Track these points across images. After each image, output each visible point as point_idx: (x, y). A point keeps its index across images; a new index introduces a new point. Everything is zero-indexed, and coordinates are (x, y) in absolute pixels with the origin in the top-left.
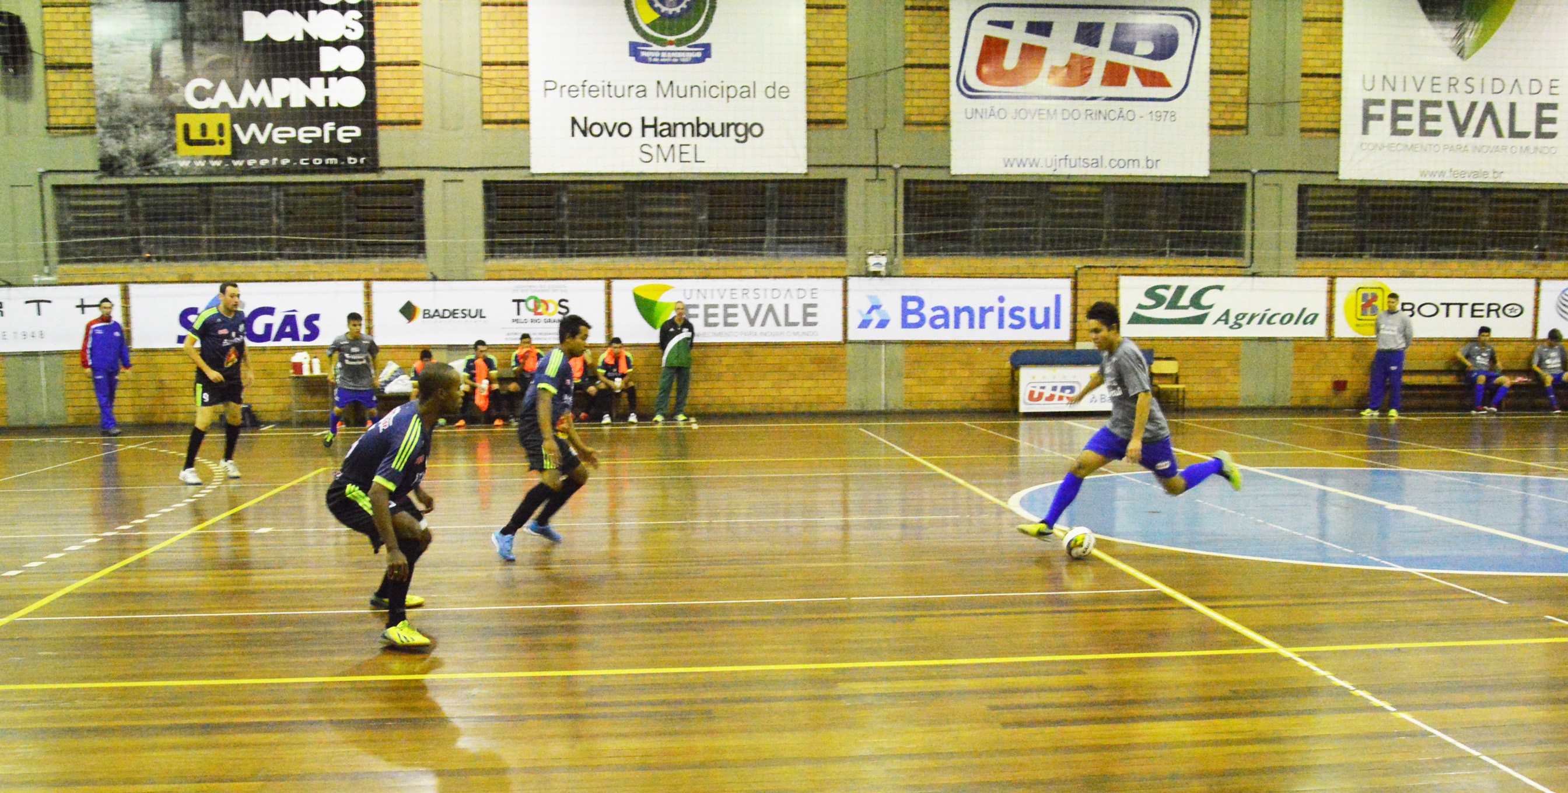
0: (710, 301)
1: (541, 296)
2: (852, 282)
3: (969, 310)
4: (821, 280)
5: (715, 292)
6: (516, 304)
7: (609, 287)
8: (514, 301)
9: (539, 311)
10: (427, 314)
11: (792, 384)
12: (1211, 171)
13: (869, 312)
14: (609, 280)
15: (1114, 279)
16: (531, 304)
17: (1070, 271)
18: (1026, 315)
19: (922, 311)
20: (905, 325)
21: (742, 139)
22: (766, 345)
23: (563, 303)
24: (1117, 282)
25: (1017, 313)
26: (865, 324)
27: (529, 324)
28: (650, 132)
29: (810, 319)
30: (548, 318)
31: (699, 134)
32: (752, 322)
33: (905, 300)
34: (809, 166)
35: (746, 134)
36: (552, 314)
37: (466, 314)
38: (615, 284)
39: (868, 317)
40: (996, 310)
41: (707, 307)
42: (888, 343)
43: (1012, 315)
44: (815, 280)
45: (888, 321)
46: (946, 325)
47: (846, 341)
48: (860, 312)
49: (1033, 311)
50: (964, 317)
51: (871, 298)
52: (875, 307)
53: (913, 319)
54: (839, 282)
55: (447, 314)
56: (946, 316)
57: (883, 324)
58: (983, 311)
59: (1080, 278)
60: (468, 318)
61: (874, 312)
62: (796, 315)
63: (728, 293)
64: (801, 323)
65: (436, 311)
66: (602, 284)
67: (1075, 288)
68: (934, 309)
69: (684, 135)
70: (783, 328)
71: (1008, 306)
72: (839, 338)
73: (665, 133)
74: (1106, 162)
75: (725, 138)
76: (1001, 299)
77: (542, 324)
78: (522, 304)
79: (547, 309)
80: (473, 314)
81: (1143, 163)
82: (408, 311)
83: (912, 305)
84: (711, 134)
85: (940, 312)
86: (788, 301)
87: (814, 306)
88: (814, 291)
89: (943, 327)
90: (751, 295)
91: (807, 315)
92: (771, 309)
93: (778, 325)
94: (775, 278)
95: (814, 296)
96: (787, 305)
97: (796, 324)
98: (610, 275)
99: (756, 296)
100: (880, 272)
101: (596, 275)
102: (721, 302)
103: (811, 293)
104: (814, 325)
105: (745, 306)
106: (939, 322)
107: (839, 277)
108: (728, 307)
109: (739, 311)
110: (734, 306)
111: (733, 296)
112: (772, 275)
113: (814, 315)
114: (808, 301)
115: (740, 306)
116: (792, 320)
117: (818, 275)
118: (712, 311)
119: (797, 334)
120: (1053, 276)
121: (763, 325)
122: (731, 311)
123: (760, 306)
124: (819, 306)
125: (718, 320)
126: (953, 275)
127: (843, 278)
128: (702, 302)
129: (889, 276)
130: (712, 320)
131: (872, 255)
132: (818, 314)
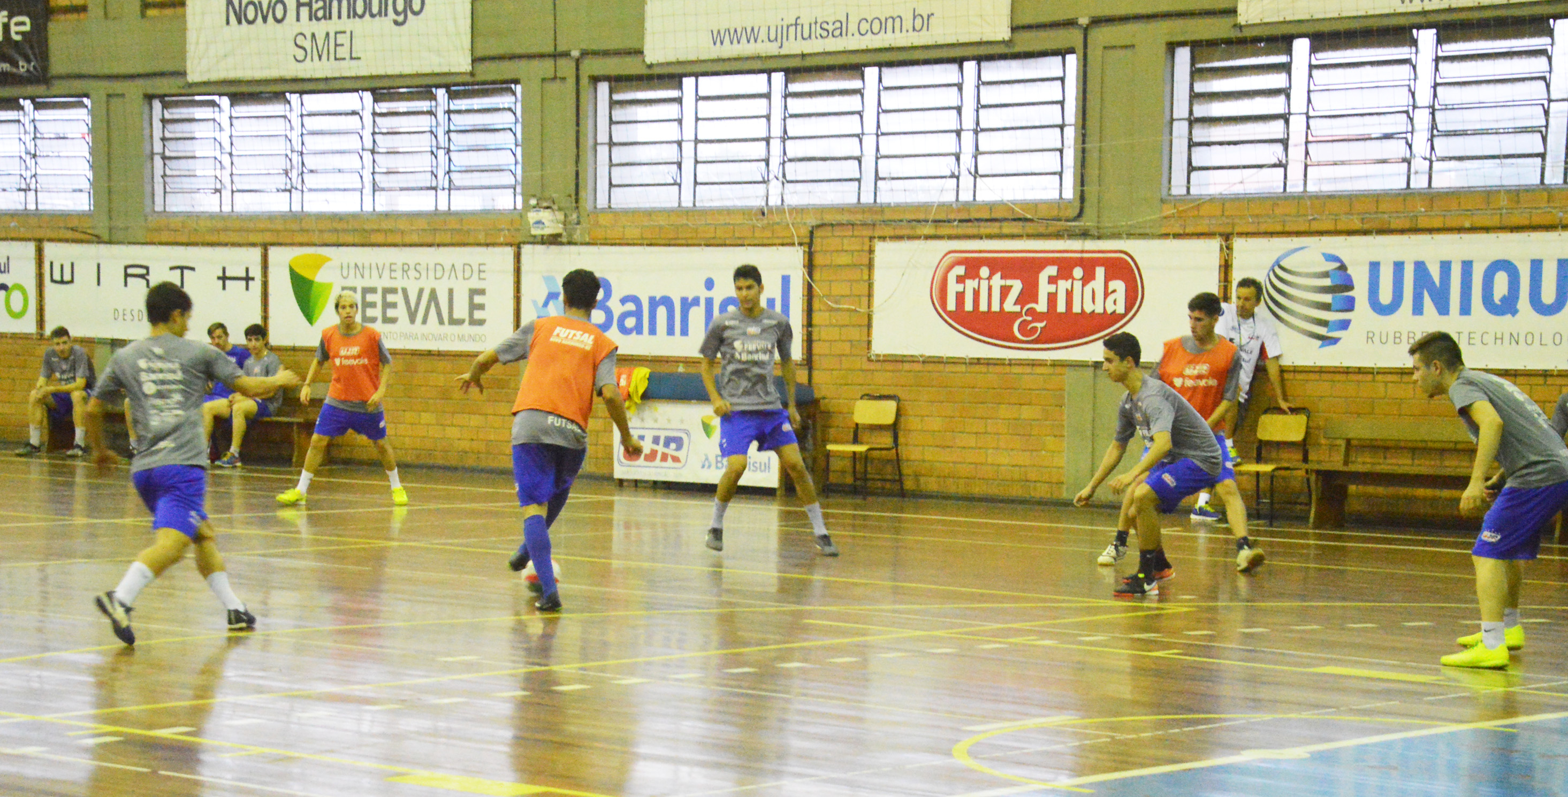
0: (368, 283)
2: (526, 250)
3: (667, 302)
4: (491, 249)
5: (374, 268)
7: (266, 257)
11: (459, 419)
12: (1014, 29)
13: (546, 304)
14: (265, 247)
15: (866, 248)
17: (805, 232)
19: (609, 304)
21: (401, 18)
22: (429, 353)
24: (871, 251)
28: (304, 11)
29: (478, 315)
31: (355, 14)
32: (412, 318)
34: (474, 61)
35: (405, 11)
38: (273, 252)
39: (543, 313)
40: (703, 302)
41: (366, 290)
44: (483, 250)
46: (638, 329)
48: (535, 302)
50: (662, 312)
51: (548, 280)
52: (553, 296)
54: (510, 252)
56: (638, 314)
58: (687, 304)
59: (817, 246)
61: (551, 303)
62: (461, 311)
63: (387, 269)
64: (467, 322)
66: (259, 253)
67: (810, 266)
68: (624, 301)
69: (340, 17)
70: (448, 329)
71: (718, 296)
73: (320, 14)
74: (853, 27)
75: (383, 18)
76: (709, 284)
81: (908, 24)
84: (367, 15)
85: (631, 306)
86: (452, 284)
87: (482, 292)
88: (482, 268)
89: (635, 332)
90: (412, 273)
91: (473, 307)
92: (433, 296)
93: (441, 322)
94: (439, 245)
95: (482, 275)
96: (451, 292)
97: (460, 322)
98: (268, 238)
99: (418, 275)
100: (559, 235)
101: (253, 238)
102: (380, 284)
103: (480, 271)
104: (481, 322)
105: (405, 291)
106: (630, 322)
107: (511, 245)
108: (387, 291)
109: (398, 298)
110: (393, 291)
111: (393, 275)
112: (438, 240)
113: (481, 307)
114: (475, 284)
115: (400, 291)
116: (456, 316)
117: (488, 241)
118: (370, 298)
119: (461, 338)
120: (780, 241)
121: (424, 321)
122: (390, 298)
123: (421, 291)
124: (487, 292)
125: (377, 312)
126: (649, 242)
127: (516, 247)
128: (359, 283)
129: (570, 243)
130: (370, 312)
131: (534, 207)
132: (487, 307)
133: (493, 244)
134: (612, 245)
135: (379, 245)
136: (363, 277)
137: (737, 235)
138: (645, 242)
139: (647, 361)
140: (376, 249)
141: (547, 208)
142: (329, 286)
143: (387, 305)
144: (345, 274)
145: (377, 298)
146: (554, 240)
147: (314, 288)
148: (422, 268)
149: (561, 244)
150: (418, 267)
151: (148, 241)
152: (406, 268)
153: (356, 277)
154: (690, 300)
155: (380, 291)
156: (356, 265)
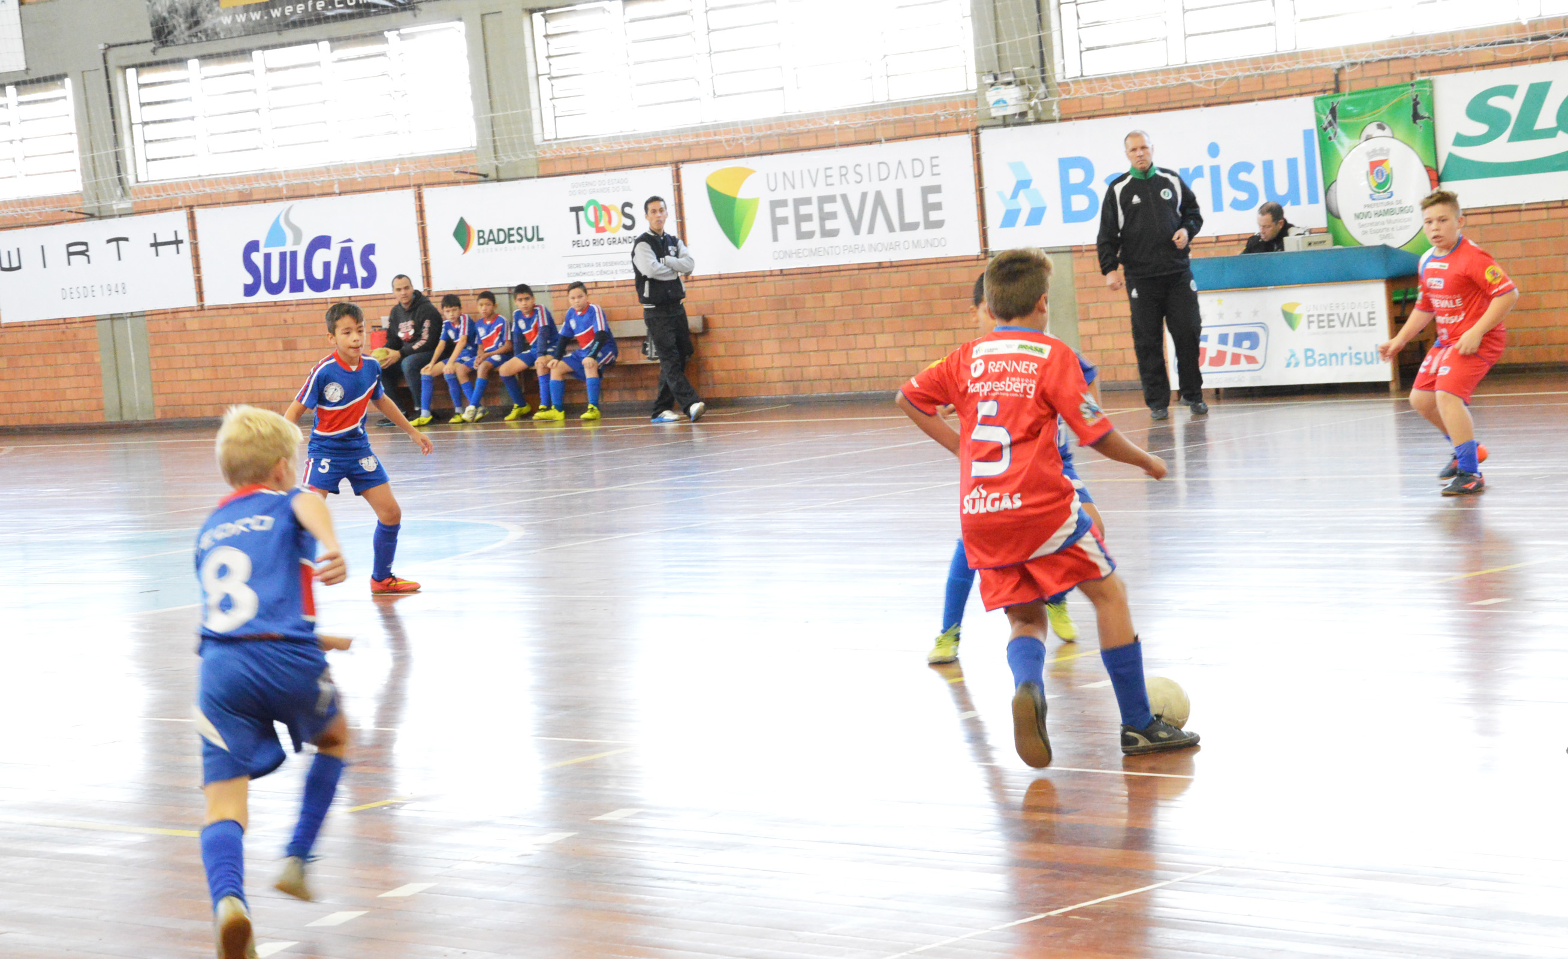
0: (800, 194)
1: (603, 200)
2: (985, 135)
4: (943, 139)
5: (806, 175)
6: (574, 213)
7: (678, 176)
8: (572, 209)
9: (601, 225)
11: (920, 338)
13: (1015, 195)
14: (677, 165)
16: (591, 211)
17: (1326, 76)
18: (1256, 178)
20: (1070, 216)
22: (880, 266)
23: (627, 210)
25: (1243, 176)
26: (1010, 219)
27: (592, 249)
29: (934, 216)
30: (612, 236)
32: (856, 228)
33: (1066, 164)
36: (615, 230)
37: (523, 235)
38: (685, 169)
39: (1013, 205)
40: (1207, 172)
41: (799, 202)
43: (1236, 184)
44: (934, 141)
45: (1041, 211)
47: (986, 252)
48: (1001, 194)
49: (1268, 166)
51: (1016, 166)
52: (1023, 184)
53: (1079, 203)
54: (966, 140)
55: (502, 237)
57: (1036, 216)
61: (1022, 193)
62: (914, 213)
63: (822, 175)
64: (922, 226)
65: (491, 232)
66: (669, 173)
70: (900, 236)
71: (1225, 161)
72: (975, 248)
76: (1214, 150)
77: (607, 248)
78: (581, 213)
79: (610, 222)
80: (530, 236)
82: (462, 233)
83: (1076, 177)
86: (900, 183)
87: (937, 189)
88: (935, 162)
90: (852, 177)
91: (928, 207)
92: (879, 200)
93: (891, 229)
95: (935, 170)
96: (900, 192)
97: (914, 226)
98: (678, 156)
99: (858, 178)
100: (1023, 114)
101: (661, 158)
102: (814, 193)
103: (933, 166)
104: (939, 224)
105: (844, 197)
107: (967, 131)
108: (823, 200)
109: (838, 207)
110: (831, 199)
111: (830, 181)
112: (879, 136)
113: (938, 206)
114: (928, 181)
115: (839, 199)
116: (908, 219)
117: (938, 131)
118: (804, 210)
119: (916, 245)
120: (1298, 91)
121: (871, 230)
122: (828, 208)
123: (864, 196)
124: (943, 189)
125: (813, 226)
126: (1134, 109)
127: (973, 133)
128: (790, 195)
129: (1038, 121)
130: (805, 227)
131: (992, 85)
132: (944, 206)
133: (946, 133)
134: (1089, 117)
135: (809, 149)
136: (794, 187)
137: (1242, 89)
138: (1130, 110)
140: (806, 154)
141: (1009, 83)
142: (755, 201)
143: (824, 217)
144: (773, 185)
145: (812, 209)
146: (1020, 119)
147: (737, 206)
148: (862, 170)
149: (1029, 123)
150: (858, 169)
151: (541, 173)
152: (844, 171)
153: (785, 189)
154: (1191, 171)
155: (815, 201)
156: (784, 174)
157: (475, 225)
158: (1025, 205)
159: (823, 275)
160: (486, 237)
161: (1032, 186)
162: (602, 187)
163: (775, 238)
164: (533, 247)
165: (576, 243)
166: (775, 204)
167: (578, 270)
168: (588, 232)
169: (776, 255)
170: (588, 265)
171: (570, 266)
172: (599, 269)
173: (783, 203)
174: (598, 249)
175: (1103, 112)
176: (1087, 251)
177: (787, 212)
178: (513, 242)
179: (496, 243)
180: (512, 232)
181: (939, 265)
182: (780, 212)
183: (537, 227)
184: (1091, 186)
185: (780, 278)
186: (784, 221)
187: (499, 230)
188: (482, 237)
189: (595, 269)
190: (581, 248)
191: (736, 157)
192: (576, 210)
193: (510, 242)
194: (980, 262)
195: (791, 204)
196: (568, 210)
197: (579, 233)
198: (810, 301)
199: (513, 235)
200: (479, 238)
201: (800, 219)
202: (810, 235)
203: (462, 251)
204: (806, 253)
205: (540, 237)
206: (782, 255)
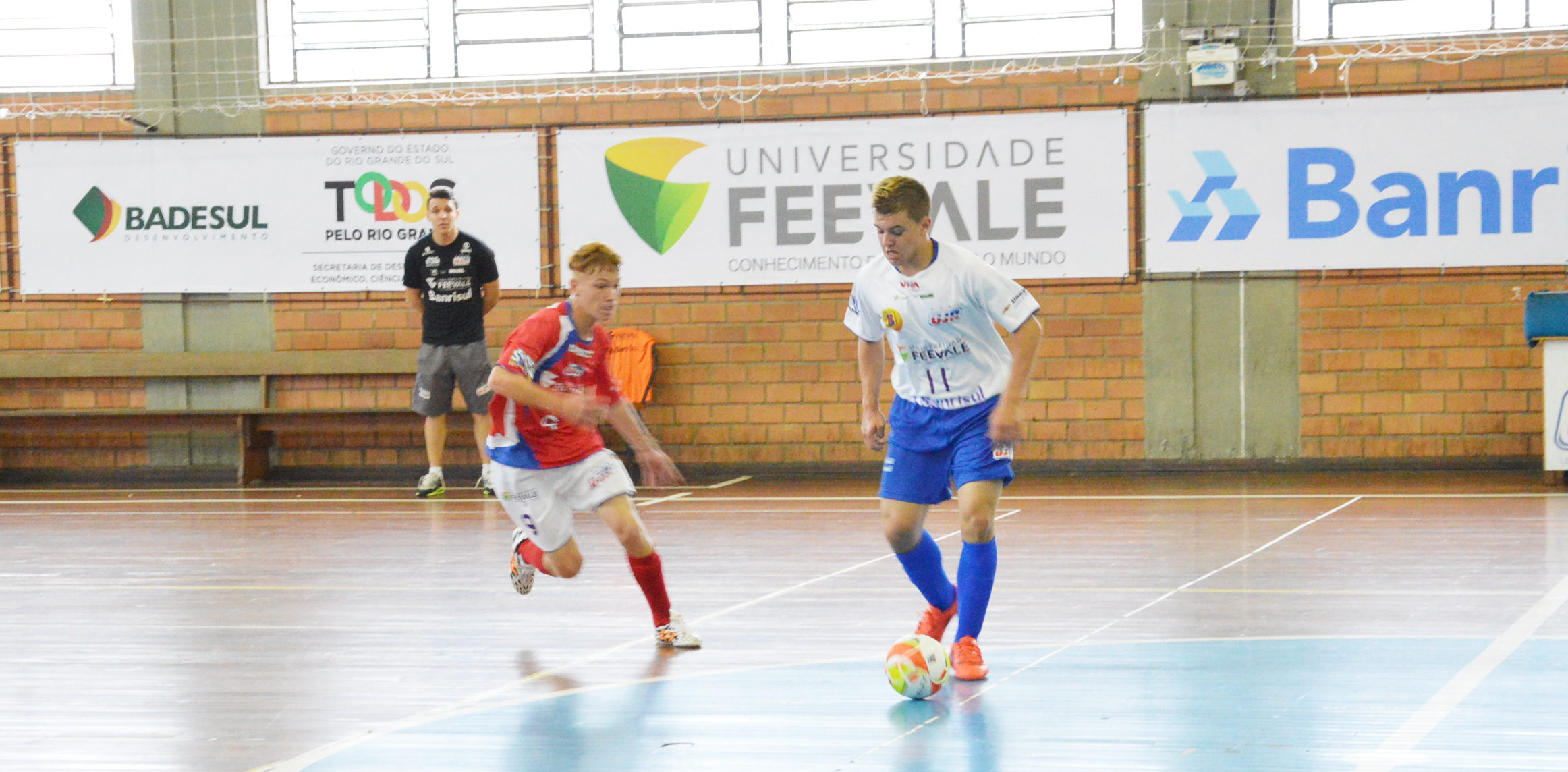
0: (788, 179)
1: (392, 173)
2: (1154, 115)
3: (1485, 182)
4: (1073, 115)
5: (805, 157)
6: (333, 192)
7: (548, 147)
8: (329, 185)
9: (389, 209)
10: (135, 220)
13: (1202, 196)
14: (548, 130)
16: (369, 191)
20: (1300, 227)
26: (1189, 229)
27: (365, 243)
29: (1044, 220)
30: (408, 226)
33: (1300, 159)
36: (416, 218)
37: (223, 218)
38: (564, 139)
39: (1198, 211)
41: (783, 193)
42: (1253, 277)
44: (1058, 115)
45: (1251, 220)
46: (1417, 226)
47: (1138, 274)
48: (1176, 196)
50: (1470, 201)
51: (1203, 157)
52: (1219, 182)
53: (1322, 211)
54: (1118, 120)
55: (179, 218)
56: (1416, 202)
57: (1238, 227)
58: (1526, 183)
60: (226, 225)
61: (1215, 197)
62: (1008, 213)
63: (834, 155)
64: (1022, 233)
65: (157, 211)
66: (530, 141)
68: (1382, 183)
72: (1119, 267)
77: (395, 243)
78: (348, 191)
79: (406, 205)
80: (238, 218)
82: (94, 212)
83: (1320, 174)
85: (1399, 191)
86: (986, 174)
87: (1057, 183)
88: (1054, 145)
89: (1408, 232)
90: (893, 160)
91: (1033, 208)
92: (943, 194)
93: (962, 234)
94: (953, 113)
95: (1054, 157)
96: (983, 188)
97: (1008, 233)
98: (550, 117)
100: (1229, 87)
101: (514, 117)
102: (819, 182)
103: (1049, 151)
104: (1057, 232)
106: (1397, 217)
107: (1120, 105)
108: (831, 192)
110: (854, 190)
111: (849, 164)
112: (947, 106)
113: (1056, 207)
114: (1037, 169)
116: (995, 223)
117: (1063, 102)
118: (794, 203)
119: (1010, 259)
122: (842, 202)
124: (1066, 183)
125: (816, 225)
126: (1435, 87)
127: (1132, 108)
128: (771, 182)
129: (1255, 96)
130: (795, 227)
131: (1195, 42)
132: (1065, 207)
133: (1078, 107)
134: (1352, 95)
136: (779, 171)
138: (1429, 88)
139: (1439, 275)
140: (804, 125)
141: (1229, 41)
142: (697, 191)
143: (832, 215)
144: (737, 167)
145: (815, 203)
146: (1221, 94)
147: (662, 194)
148: (919, 153)
149: (1236, 99)
150: (906, 150)
151: (268, 129)
152: (878, 152)
153: (761, 172)
154: (1534, 175)
155: (819, 194)
156: (762, 151)
157: (121, 198)
158: (1218, 209)
159: (822, 296)
160: (146, 218)
161: (1236, 185)
162: (395, 155)
163: (735, 240)
164: (244, 237)
165: (336, 235)
166: (736, 195)
167: (334, 273)
168: (359, 219)
169: (735, 265)
170: (356, 267)
171: (319, 267)
172: (377, 273)
173: (759, 193)
174: (381, 243)
175: (1374, 89)
176: (1328, 277)
177: (767, 205)
178: (204, 227)
179: (165, 227)
180: (200, 213)
181: (1048, 289)
182: (747, 205)
183: (256, 209)
184: (1347, 189)
185: (740, 297)
186: (757, 217)
187: (173, 210)
188: (138, 218)
189: (368, 273)
190: (344, 242)
191: (667, 123)
192: (339, 187)
193: (195, 226)
194: (1126, 288)
195: (771, 195)
196: (323, 185)
197: (341, 217)
198: (792, 331)
199: (204, 217)
200: (129, 219)
201: (784, 215)
202: (807, 238)
203: (92, 237)
204: (793, 264)
205: (260, 221)
206: (746, 265)
